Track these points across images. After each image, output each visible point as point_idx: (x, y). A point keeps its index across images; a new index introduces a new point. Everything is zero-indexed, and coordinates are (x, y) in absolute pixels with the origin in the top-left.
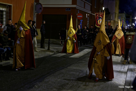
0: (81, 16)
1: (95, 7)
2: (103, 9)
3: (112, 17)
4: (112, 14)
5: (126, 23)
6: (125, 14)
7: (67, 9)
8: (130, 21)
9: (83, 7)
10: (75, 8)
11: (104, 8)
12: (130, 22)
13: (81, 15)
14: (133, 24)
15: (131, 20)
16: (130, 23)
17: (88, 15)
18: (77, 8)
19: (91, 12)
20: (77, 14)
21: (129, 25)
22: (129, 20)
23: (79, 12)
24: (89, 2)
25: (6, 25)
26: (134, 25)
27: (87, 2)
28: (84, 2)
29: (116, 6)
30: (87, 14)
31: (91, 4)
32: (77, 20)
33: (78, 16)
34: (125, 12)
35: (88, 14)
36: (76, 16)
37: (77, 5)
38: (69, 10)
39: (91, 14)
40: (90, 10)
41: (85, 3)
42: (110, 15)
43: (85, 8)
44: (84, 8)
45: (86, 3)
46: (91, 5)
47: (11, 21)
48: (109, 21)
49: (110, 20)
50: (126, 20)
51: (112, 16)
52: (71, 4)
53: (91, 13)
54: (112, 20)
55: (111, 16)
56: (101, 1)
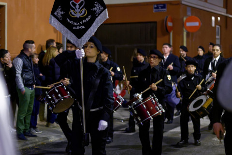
0: (197, 24)
7: (157, 8)
10: (178, 3)
13: (196, 21)
17: (216, 19)
18: (183, 2)
19: (225, 10)
20: (185, 19)
23: (189, 13)
30: (213, 18)
32: (185, 33)
33: (188, 24)
35: (216, 15)
36: (183, 25)
38: (162, 8)
39: (227, 17)
40: (222, 5)
43: (208, 1)
53: (227, 13)
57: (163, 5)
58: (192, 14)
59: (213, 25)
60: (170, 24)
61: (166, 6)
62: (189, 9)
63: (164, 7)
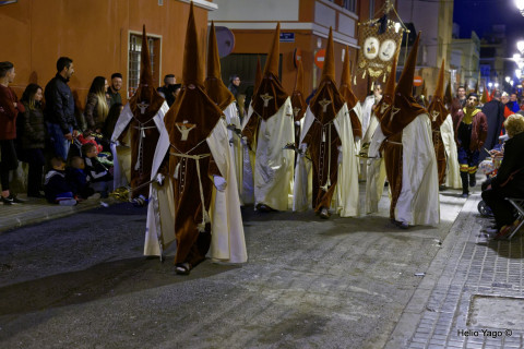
3: (427, 56)
4: (427, 46)
5: (482, 75)
6: (476, 42)
7: (284, 37)
8: (496, 67)
10: (309, 33)
11: (397, 27)
12: (498, 73)
14: (508, 79)
15: (498, 66)
16: (495, 75)
18: (314, 32)
19: (355, 41)
20: (315, 52)
21: (490, 85)
22: (491, 64)
23: (319, 45)
24: (350, 10)
26: (512, 83)
27: (344, 10)
28: (334, 12)
29: (442, 14)
30: (344, 51)
31: (359, 14)
32: (315, 70)
33: (319, 59)
34: (474, 34)
36: (313, 59)
37: (316, 20)
38: (289, 37)
40: (352, 33)
41: (338, 12)
42: (421, 49)
43: (340, 30)
44: (337, 29)
45: (343, 13)
46: (357, 17)
49: (420, 65)
50: (481, 63)
51: (428, 51)
52: (297, 19)
53: (358, 45)
54: (426, 65)
55: (425, 53)
57: (291, 34)
58: (322, 46)
60: (298, 58)
61: (295, 35)
62: (320, 40)
63: (291, 37)
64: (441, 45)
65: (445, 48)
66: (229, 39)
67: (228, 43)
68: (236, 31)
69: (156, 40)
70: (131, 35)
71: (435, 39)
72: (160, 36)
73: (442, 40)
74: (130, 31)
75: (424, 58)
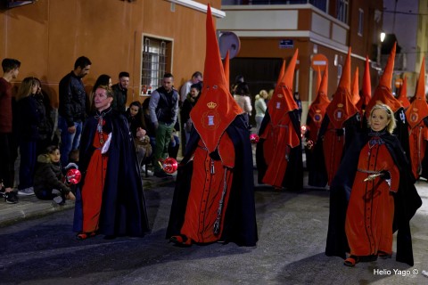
1: (359, 34)
2: (382, 40)
3: (407, 62)
4: (407, 53)
7: (284, 44)
9: (328, 36)
10: (306, 40)
11: (383, 37)
13: (323, 60)
17: (339, 58)
18: (312, 40)
20: (312, 57)
23: (315, 51)
24: (342, 21)
25: (159, 90)
27: (337, 21)
28: (328, 22)
29: (420, 27)
30: (336, 57)
31: (349, 25)
32: (311, 73)
33: (315, 63)
35: (339, 54)
36: (310, 63)
37: (313, 29)
38: (289, 44)
40: (345, 43)
41: (332, 22)
42: (402, 56)
43: (333, 38)
44: (330, 38)
45: (336, 23)
46: (348, 27)
47: (171, 78)
48: (398, 73)
49: (400, 69)
51: (407, 58)
52: (296, 27)
54: (406, 70)
55: (405, 60)
56: (376, 16)
57: (291, 41)
58: (318, 52)
59: (335, 63)
61: (294, 42)
62: (316, 46)
63: (291, 43)
64: (419, 52)
65: (422, 55)
66: (235, 43)
67: (234, 46)
68: (242, 38)
69: (169, 43)
70: (145, 37)
71: (414, 48)
72: (172, 39)
73: (419, 48)
74: (144, 34)
75: (405, 64)
